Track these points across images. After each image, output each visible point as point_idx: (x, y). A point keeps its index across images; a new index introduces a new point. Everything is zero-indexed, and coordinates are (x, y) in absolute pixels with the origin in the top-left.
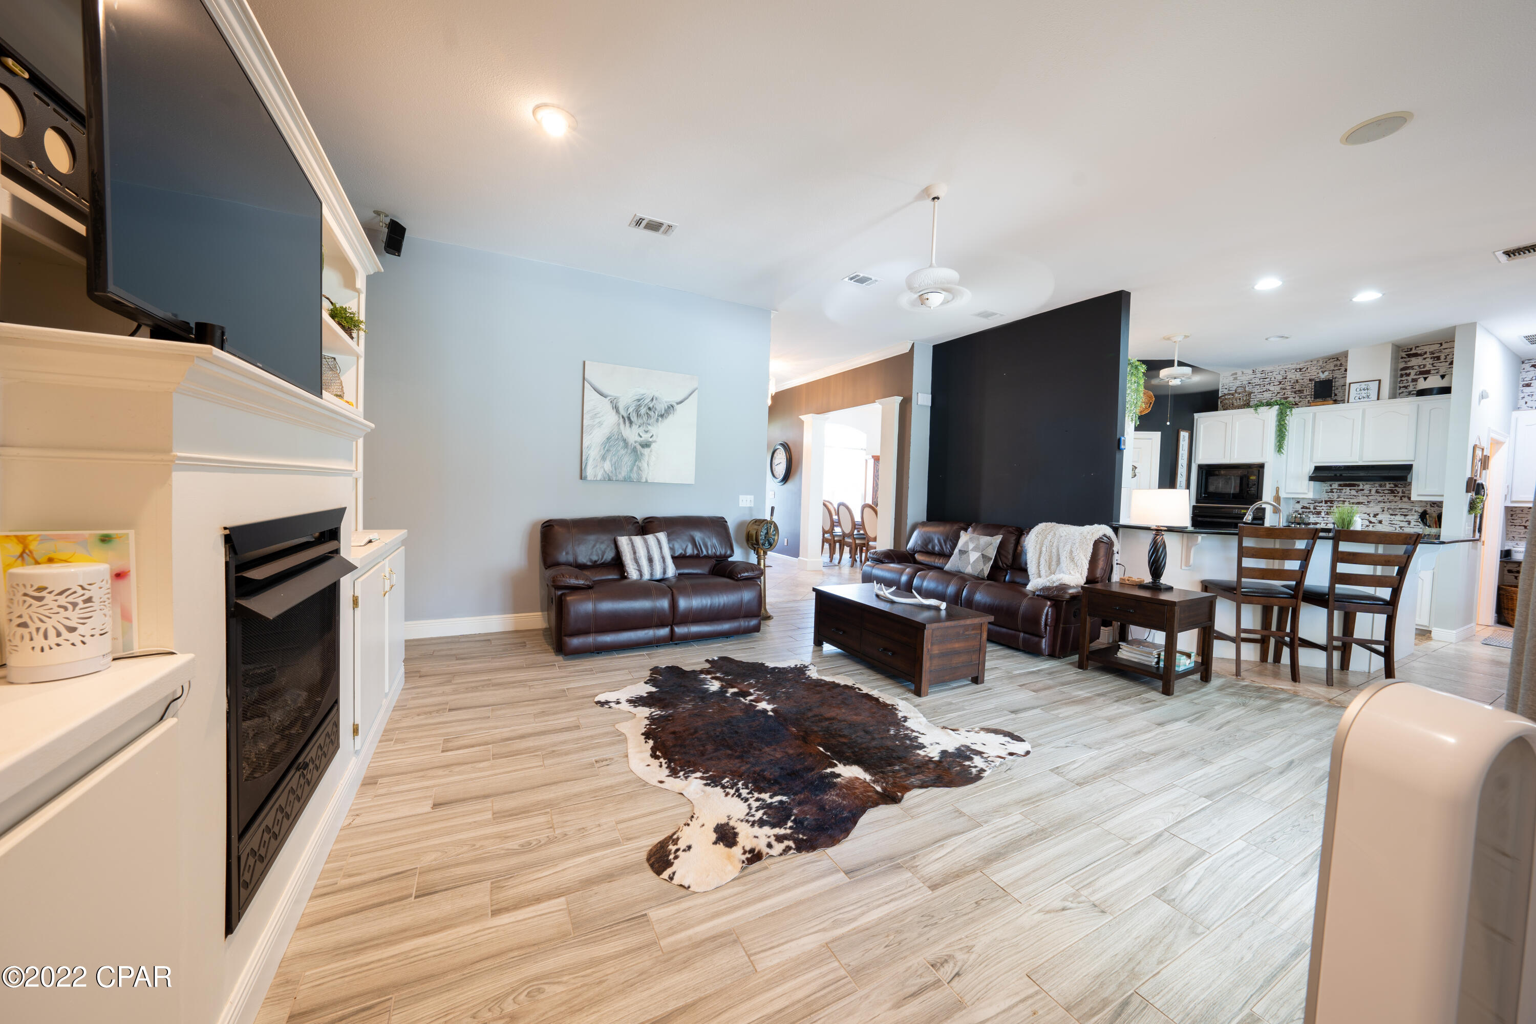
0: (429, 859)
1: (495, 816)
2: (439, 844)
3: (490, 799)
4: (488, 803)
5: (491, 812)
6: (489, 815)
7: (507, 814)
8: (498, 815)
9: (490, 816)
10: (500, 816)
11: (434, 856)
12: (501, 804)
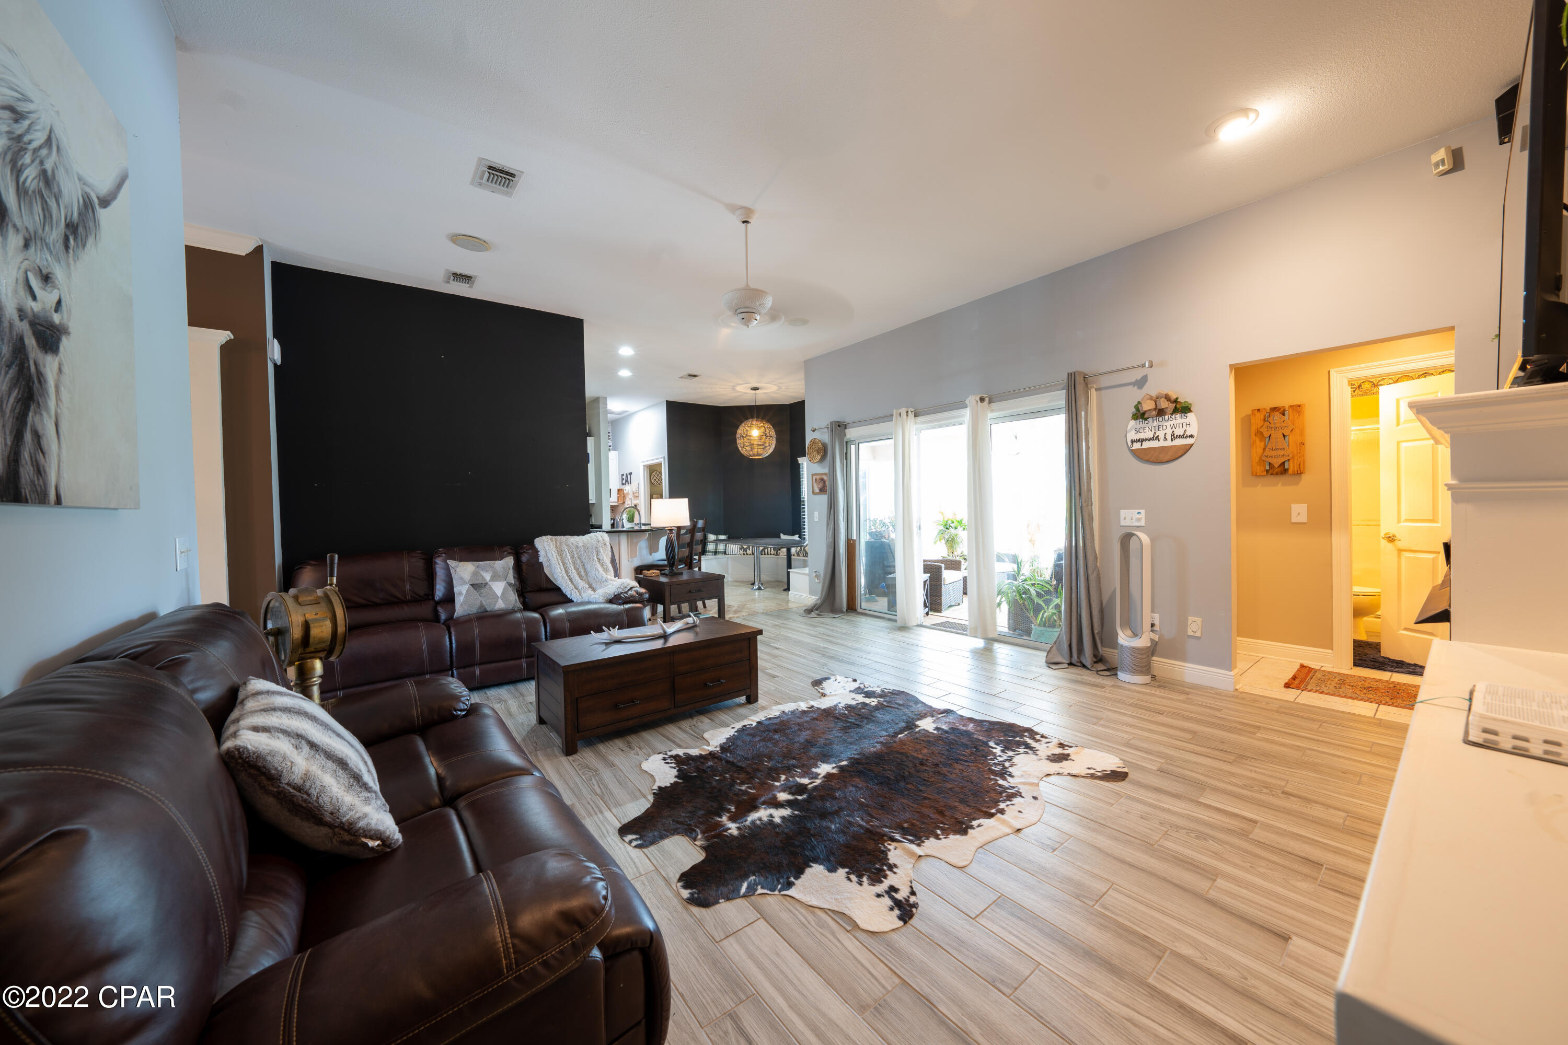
0: (1304, 885)
1: (1214, 878)
2: (1290, 891)
3: (1210, 896)
4: (1213, 894)
5: (1216, 884)
6: (1220, 882)
7: (1199, 871)
8: (1211, 876)
9: (1219, 880)
10: (1212, 875)
11: (1298, 884)
12: (1201, 885)
